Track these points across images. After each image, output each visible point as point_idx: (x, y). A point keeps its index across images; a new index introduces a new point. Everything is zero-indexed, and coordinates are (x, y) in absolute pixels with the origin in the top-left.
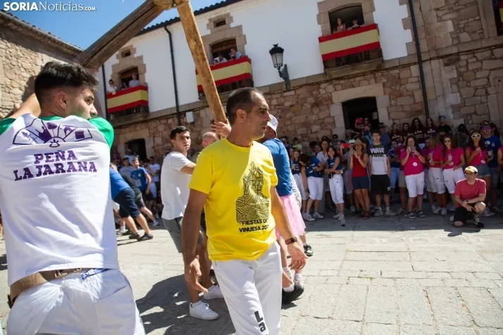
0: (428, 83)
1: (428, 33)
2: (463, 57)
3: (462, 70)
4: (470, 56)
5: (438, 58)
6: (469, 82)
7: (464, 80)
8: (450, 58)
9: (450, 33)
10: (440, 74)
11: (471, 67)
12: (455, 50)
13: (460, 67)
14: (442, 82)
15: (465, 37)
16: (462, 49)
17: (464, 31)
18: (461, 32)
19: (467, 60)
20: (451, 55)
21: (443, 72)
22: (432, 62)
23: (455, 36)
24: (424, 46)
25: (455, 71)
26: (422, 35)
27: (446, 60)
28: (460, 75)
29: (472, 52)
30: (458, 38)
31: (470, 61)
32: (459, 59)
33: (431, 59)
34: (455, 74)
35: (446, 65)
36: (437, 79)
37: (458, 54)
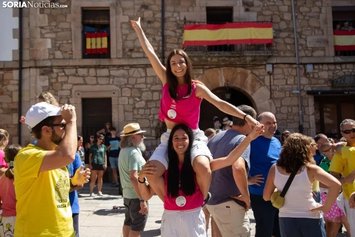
0: (25, 87)
1: (31, 45)
2: (55, 70)
3: (53, 81)
4: (60, 70)
5: (36, 67)
6: (57, 91)
7: (53, 89)
8: (45, 69)
9: (48, 49)
10: (36, 81)
11: (60, 79)
12: (49, 64)
13: (52, 78)
14: (36, 88)
15: (58, 54)
16: (55, 63)
17: (59, 50)
18: (56, 50)
19: (57, 74)
20: (46, 67)
21: (38, 79)
22: (31, 70)
23: (52, 52)
24: (26, 55)
25: (47, 81)
26: (26, 46)
27: (42, 70)
28: (51, 84)
29: (62, 68)
30: (53, 54)
31: (60, 74)
32: (52, 72)
33: (30, 67)
34: (46, 83)
35: (42, 74)
36: (33, 85)
37: (51, 67)
